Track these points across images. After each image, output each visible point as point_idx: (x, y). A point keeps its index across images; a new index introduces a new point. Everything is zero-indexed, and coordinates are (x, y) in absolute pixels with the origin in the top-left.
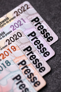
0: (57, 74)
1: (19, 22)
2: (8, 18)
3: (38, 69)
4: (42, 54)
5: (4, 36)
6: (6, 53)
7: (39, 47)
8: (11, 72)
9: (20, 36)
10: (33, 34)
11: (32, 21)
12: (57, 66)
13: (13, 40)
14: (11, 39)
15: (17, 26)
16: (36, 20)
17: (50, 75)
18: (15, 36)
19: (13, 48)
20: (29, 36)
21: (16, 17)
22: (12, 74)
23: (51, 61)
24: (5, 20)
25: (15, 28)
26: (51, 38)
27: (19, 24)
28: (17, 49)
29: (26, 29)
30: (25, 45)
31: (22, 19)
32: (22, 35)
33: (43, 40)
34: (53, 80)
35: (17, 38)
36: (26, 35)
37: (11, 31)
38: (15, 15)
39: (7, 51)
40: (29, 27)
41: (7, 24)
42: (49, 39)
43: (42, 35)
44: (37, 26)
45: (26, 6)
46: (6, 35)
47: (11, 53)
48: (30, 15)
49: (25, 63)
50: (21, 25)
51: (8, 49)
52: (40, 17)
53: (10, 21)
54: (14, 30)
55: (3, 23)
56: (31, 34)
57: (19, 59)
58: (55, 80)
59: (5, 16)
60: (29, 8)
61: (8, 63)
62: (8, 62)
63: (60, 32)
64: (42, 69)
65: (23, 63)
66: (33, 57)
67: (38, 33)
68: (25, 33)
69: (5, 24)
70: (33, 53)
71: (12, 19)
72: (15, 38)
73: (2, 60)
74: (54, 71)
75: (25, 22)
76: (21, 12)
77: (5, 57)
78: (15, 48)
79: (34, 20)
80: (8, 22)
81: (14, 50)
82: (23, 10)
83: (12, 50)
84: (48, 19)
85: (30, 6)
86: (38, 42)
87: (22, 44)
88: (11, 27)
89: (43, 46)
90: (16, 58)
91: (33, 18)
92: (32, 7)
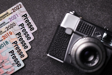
1: (14, 16)
2: (8, 13)
3: (24, 47)
4: (26, 38)
5: (5, 25)
7: (25, 34)
8: (8, 48)
10: (22, 25)
11: (23, 16)
13: (10, 28)
16: (25, 16)
20: (19, 26)
22: (9, 50)
24: (6, 14)
25: (12, 20)
27: (14, 17)
29: (18, 21)
30: (17, 31)
31: (16, 14)
32: (16, 25)
33: (28, 29)
35: (13, 26)
37: (9, 22)
38: (13, 11)
39: (7, 34)
40: (20, 20)
41: (7, 17)
42: (32, 29)
43: (28, 26)
44: (25, 20)
45: (20, 5)
46: (6, 24)
47: (9, 36)
48: (22, 12)
49: (17, 43)
50: (15, 18)
51: (7, 33)
52: (28, 14)
53: (9, 15)
54: (11, 21)
56: (21, 25)
59: (6, 11)
60: (22, 7)
62: (7, 42)
64: (26, 47)
66: (21, 39)
67: (25, 24)
68: (17, 23)
69: (6, 17)
70: (21, 37)
71: (10, 14)
72: (11, 26)
73: (3, 40)
75: (18, 17)
77: (5, 38)
78: (11, 33)
79: (24, 16)
80: (8, 15)
82: (17, 8)
83: (9, 34)
86: (25, 30)
87: (15, 30)
88: (9, 19)
89: (27, 33)
90: (12, 39)
91: (23, 14)
92: (23, 6)
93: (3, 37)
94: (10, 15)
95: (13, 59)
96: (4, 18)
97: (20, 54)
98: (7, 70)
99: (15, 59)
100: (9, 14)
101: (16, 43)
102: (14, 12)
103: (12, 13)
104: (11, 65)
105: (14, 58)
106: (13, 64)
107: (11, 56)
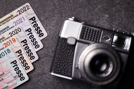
0: (43, 61)
1: (20, 19)
2: (12, 16)
3: (29, 57)
4: (34, 46)
5: (8, 30)
6: (8, 43)
7: (33, 41)
8: (10, 58)
9: (20, 31)
10: (29, 30)
11: (30, 20)
12: (44, 56)
13: (14, 34)
14: (13, 32)
15: (19, 23)
16: (33, 19)
17: (37, 62)
18: (16, 30)
19: (13, 40)
20: (26, 31)
21: (19, 15)
23: (40, 51)
24: (10, 17)
25: (17, 24)
26: (42, 35)
27: (20, 21)
28: (16, 41)
29: (25, 26)
30: (22, 38)
31: (23, 17)
33: (36, 36)
34: (39, 65)
35: (17, 32)
36: (24, 30)
37: (14, 26)
38: (18, 13)
40: (28, 25)
41: (12, 20)
42: (41, 35)
43: (36, 31)
44: (33, 24)
45: (27, 6)
46: (10, 29)
47: (12, 43)
48: (29, 14)
50: (21, 22)
51: (10, 41)
52: (36, 17)
55: (8, 19)
57: (17, 49)
58: (41, 66)
59: (11, 13)
60: (29, 8)
61: (9, 51)
63: (49, 30)
64: (32, 58)
65: (19, 52)
66: (27, 48)
67: (33, 29)
69: (10, 20)
70: (27, 45)
71: (16, 16)
72: (16, 32)
73: (5, 48)
74: (41, 59)
75: (25, 20)
76: (22, 11)
77: (7, 46)
78: (15, 40)
79: (32, 19)
80: (12, 18)
81: (14, 41)
82: (24, 10)
83: (12, 42)
84: (42, 19)
85: (30, 7)
86: (32, 36)
87: (20, 37)
88: (14, 23)
89: (35, 40)
90: (15, 47)
91: (31, 17)
92: (31, 8)
93: (4, 45)
94: (15, 18)
95: (16, 71)
96: (8, 21)
97: (25, 65)
98: (8, 84)
99: (18, 71)
100: (14, 16)
101: (20, 52)
102: (20, 14)
103: (18, 15)
104: (13, 78)
105: (16, 69)
106: (15, 77)
107: (13, 67)
